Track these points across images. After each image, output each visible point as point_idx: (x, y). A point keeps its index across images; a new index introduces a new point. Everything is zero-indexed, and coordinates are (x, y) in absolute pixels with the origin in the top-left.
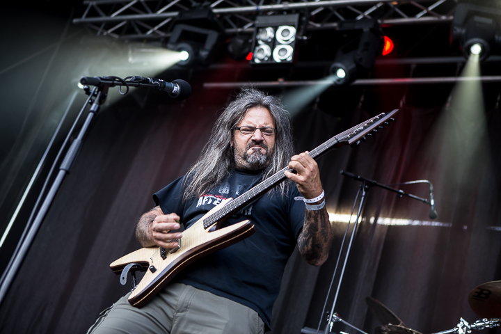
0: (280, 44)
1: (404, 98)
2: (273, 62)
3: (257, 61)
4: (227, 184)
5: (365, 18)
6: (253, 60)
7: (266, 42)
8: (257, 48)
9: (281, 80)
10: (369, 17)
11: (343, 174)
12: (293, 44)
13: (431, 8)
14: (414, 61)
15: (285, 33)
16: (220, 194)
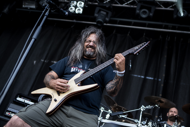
0: (78, 7)
2: (75, 13)
5: (106, 3)
7: (73, 6)
8: (70, 8)
10: (108, 3)
12: (83, 8)
13: (128, 2)
15: (80, 4)
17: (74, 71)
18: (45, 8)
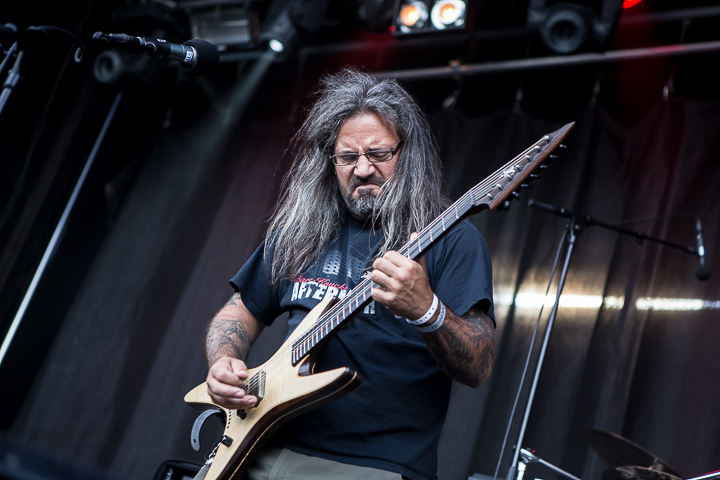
1: (671, 82)
2: (432, 29)
3: (405, 30)
4: (336, 253)
6: (398, 29)
9: (455, 64)
11: (533, 206)
14: (687, 14)
16: (324, 276)
17: (300, 297)
18: (5, 55)
